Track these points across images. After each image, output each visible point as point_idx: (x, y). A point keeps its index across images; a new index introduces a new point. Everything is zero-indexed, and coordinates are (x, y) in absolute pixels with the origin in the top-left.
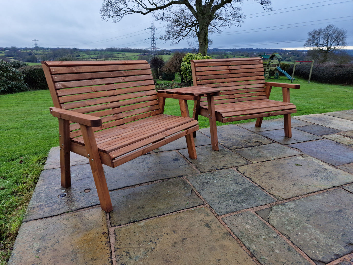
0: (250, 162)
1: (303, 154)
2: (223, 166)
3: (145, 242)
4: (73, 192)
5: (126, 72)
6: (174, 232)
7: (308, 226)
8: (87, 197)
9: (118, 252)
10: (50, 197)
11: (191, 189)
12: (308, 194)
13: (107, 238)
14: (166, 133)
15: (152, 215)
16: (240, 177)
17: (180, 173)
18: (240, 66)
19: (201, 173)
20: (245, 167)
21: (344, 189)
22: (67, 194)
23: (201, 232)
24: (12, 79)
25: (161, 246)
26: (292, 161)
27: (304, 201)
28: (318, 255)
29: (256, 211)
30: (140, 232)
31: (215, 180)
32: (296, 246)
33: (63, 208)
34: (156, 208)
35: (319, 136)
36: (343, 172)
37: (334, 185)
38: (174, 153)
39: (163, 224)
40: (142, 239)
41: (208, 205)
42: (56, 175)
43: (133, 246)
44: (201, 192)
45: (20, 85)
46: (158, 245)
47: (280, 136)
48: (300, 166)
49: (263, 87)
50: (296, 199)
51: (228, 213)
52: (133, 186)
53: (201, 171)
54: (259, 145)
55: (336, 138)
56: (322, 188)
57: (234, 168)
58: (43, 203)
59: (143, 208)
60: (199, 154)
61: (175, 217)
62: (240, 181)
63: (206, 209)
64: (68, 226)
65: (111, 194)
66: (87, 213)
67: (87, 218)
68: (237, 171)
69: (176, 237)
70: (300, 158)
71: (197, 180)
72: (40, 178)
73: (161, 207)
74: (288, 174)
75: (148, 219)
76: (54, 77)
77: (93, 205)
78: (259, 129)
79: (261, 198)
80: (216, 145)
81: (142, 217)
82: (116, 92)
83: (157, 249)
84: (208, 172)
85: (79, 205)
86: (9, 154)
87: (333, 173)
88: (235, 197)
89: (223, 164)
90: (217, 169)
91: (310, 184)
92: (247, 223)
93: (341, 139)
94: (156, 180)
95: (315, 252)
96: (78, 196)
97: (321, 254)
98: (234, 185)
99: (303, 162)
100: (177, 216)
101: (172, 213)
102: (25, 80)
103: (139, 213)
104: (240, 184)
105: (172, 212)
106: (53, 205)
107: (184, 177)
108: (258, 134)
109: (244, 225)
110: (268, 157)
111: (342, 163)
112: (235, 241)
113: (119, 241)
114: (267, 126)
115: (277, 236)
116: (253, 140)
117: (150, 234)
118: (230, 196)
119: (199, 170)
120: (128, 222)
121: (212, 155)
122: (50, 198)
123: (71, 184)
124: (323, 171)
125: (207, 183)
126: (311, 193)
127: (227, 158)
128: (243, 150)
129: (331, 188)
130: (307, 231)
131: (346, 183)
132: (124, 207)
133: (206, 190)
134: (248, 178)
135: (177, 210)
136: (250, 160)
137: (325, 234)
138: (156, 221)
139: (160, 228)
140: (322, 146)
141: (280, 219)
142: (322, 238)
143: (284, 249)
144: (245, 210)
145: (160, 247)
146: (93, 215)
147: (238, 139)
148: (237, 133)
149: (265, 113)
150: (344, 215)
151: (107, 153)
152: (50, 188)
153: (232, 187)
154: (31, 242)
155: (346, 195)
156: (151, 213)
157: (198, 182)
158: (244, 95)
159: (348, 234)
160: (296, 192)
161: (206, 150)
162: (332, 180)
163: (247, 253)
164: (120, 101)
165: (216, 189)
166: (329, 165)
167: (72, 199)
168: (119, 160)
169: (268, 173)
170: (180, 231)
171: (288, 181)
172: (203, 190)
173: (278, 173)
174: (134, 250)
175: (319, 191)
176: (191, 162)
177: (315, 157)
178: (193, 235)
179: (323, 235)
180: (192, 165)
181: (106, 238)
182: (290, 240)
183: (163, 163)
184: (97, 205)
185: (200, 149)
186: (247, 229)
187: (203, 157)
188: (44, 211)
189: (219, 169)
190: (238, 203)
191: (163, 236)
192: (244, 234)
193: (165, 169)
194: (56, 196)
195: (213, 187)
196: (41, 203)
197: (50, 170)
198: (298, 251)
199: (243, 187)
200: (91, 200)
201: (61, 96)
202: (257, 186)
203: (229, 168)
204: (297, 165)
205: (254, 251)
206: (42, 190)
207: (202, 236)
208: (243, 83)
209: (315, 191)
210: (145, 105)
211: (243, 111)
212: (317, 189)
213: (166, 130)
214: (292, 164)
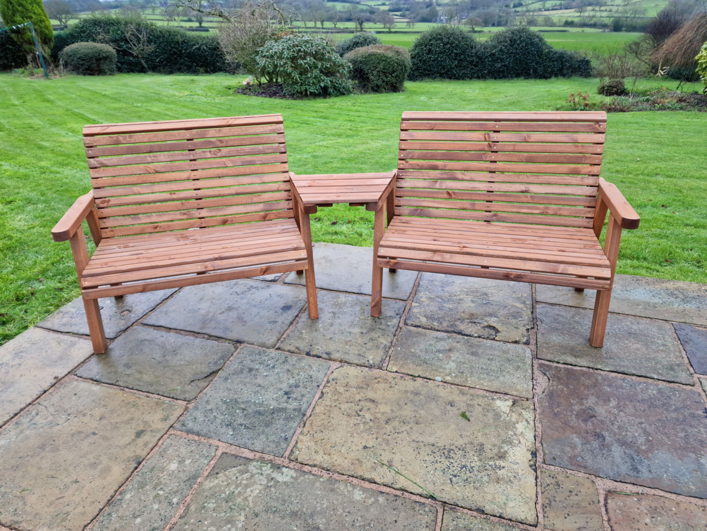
0: (385, 365)
1: (527, 399)
2: (327, 351)
3: (65, 412)
6: (101, 418)
9: (33, 407)
11: (215, 370)
12: (353, 476)
15: (120, 383)
16: (314, 384)
18: (526, 134)
19: (276, 349)
20: (357, 371)
21: (442, 515)
23: (119, 437)
24: (328, 73)
25: (66, 426)
26: (470, 402)
27: (317, 484)
29: (228, 453)
30: (80, 397)
31: (268, 371)
34: (139, 376)
35: (695, 373)
36: (531, 485)
37: (437, 495)
39: (109, 401)
40: (68, 406)
41: (191, 406)
43: (50, 410)
44: (219, 381)
48: (463, 420)
51: (189, 432)
53: (281, 346)
54: (478, 337)
56: (401, 484)
57: (336, 364)
59: (129, 367)
61: (133, 400)
62: (299, 392)
63: (180, 409)
65: (134, 330)
68: (330, 372)
69: (91, 426)
71: (248, 358)
73: (145, 377)
74: (405, 423)
75: (110, 386)
79: (272, 437)
80: (373, 304)
81: (110, 379)
82: (193, 175)
83: (57, 428)
84: (287, 351)
87: (502, 471)
88: (241, 415)
89: (332, 348)
90: (308, 354)
91: (396, 464)
92: (181, 462)
94: (203, 334)
96: (106, 317)
98: (278, 394)
99: (491, 416)
102: (349, 74)
103: (116, 372)
104: (289, 398)
105: (145, 390)
107: (242, 346)
109: (174, 461)
110: (441, 369)
112: (128, 474)
113: (52, 396)
115: (175, 503)
116: (493, 319)
118: (239, 408)
119: (281, 343)
120: (90, 377)
124: (491, 456)
125: (251, 370)
126: (363, 479)
127: (362, 339)
128: (425, 335)
129: (421, 495)
131: (474, 508)
133: (230, 381)
134: (322, 392)
135: (151, 392)
136: (392, 362)
139: (97, 405)
144: (216, 441)
145: (63, 427)
147: (468, 305)
153: (269, 396)
156: (126, 379)
157: (242, 363)
160: (339, 462)
162: (461, 483)
163: (112, 496)
165: (244, 387)
169: (372, 401)
170: (106, 421)
171: (372, 436)
172: (226, 379)
173: (389, 411)
174: (45, 415)
178: (108, 435)
181: (50, 385)
182: (179, 520)
183: (260, 308)
186: (165, 468)
188: (61, 320)
189: (312, 353)
190: (228, 425)
191: (86, 416)
192: (150, 473)
193: (245, 318)
195: (247, 381)
199: (283, 405)
203: (329, 360)
204: (463, 415)
205: (121, 500)
207: (112, 443)
208: (523, 178)
209: (378, 480)
210: (255, 199)
211: (435, 251)
212: (386, 480)
213: (216, 259)
214: (454, 409)
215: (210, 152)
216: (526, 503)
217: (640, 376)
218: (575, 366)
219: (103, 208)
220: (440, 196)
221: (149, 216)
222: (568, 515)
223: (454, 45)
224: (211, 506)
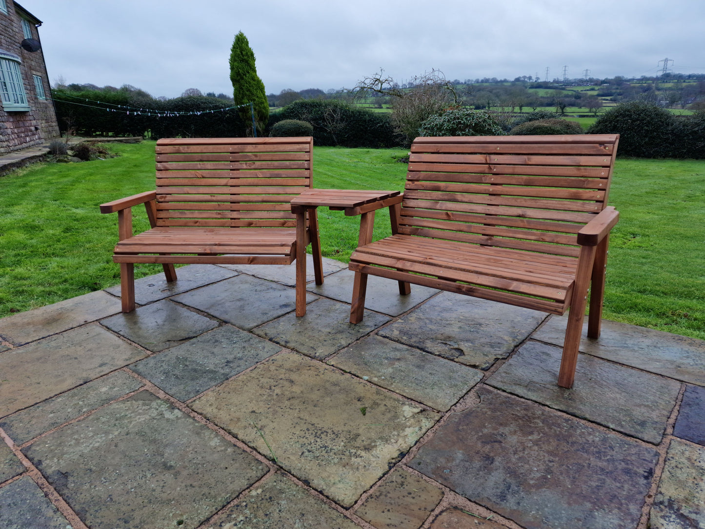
0: (328, 359)
2: (288, 340)
7: (111, 435)
9: (57, 336)
11: (191, 337)
12: (223, 429)
15: (121, 333)
16: (255, 360)
18: (525, 156)
19: (248, 331)
20: (297, 358)
27: (191, 427)
29: (147, 390)
34: (137, 330)
35: (672, 434)
41: (152, 356)
44: (186, 344)
48: (359, 413)
53: (254, 330)
56: (257, 445)
57: (287, 350)
62: (238, 363)
63: (142, 356)
68: (276, 354)
70: (410, 410)
71: (221, 334)
73: (141, 332)
79: (189, 388)
80: (352, 311)
82: (231, 182)
84: (257, 335)
88: (181, 368)
89: (293, 339)
90: (270, 339)
95: (47, 443)
97: (43, 449)
107: (225, 325)
109: (108, 386)
110: (374, 372)
118: (184, 364)
126: (230, 433)
130: (97, 434)
131: (302, 479)
132: (136, 316)
135: (135, 342)
136: (335, 358)
143: (54, 420)
156: (127, 330)
157: (215, 336)
160: (222, 416)
162: (308, 458)
163: (50, 397)
189: (274, 340)
198: (51, 430)
199: (217, 369)
202: (227, 379)
203: (285, 346)
205: (53, 401)
208: (521, 201)
209: (240, 437)
210: (278, 208)
211: (399, 259)
212: (247, 439)
213: (216, 245)
214: (359, 403)
215: (246, 164)
216: (356, 489)
217: (592, 422)
218: (522, 397)
219: (162, 202)
220: (440, 217)
221: (192, 213)
222: (389, 510)
223: (645, 122)
224: (104, 419)
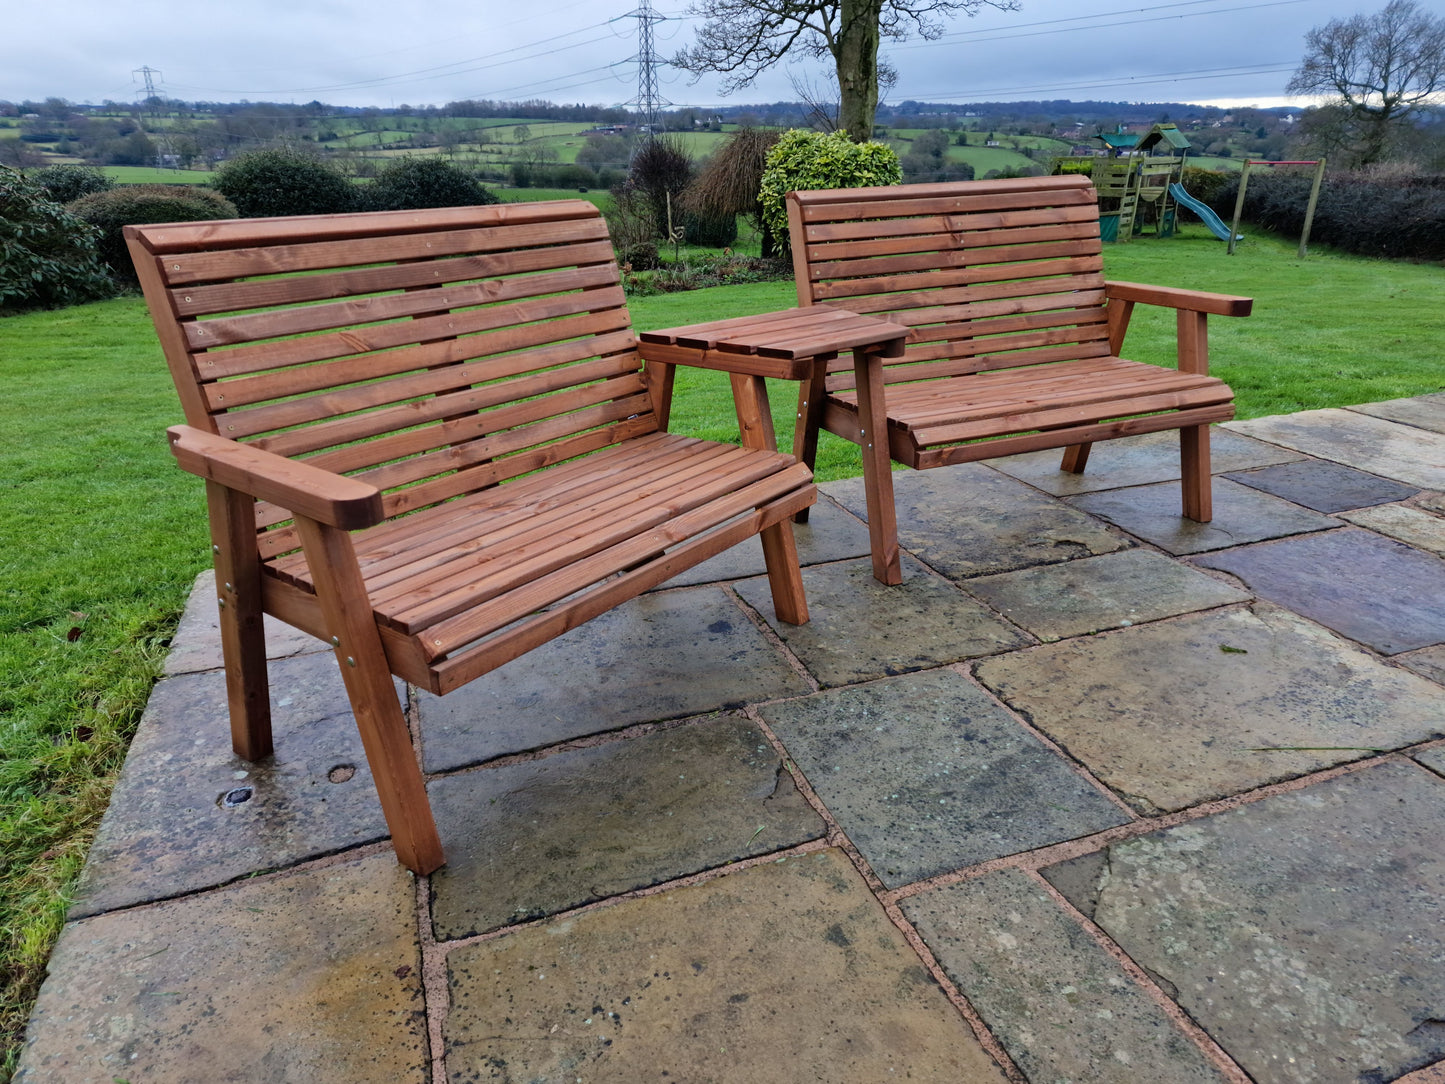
0: (1030, 637)
1: (1253, 601)
2: (914, 656)
3: (573, 1012)
4: (279, 780)
5: (498, 260)
6: (697, 966)
7: (1258, 939)
8: (341, 801)
9: (457, 1062)
10: (184, 801)
11: (776, 766)
13: (415, 997)
14: (672, 531)
15: (609, 889)
16: (983, 706)
17: (736, 691)
18: (999, 214)
19: (822, 689)
20: (1009, 662)
21: (1419, 763)
22: (257, 792)
23: (808, 968)
24: (45, 245)
25: (638, 1032)
26: (1207, 632)
27: (1249, 821)
28: (1295, 1072)
29: (1045, 867)
30: (555, 965)
31: (878, 724)
32: (1204, 1030)
33: (235, 853)
34: (627, 856)
35: (1326, 514)
36: (1420, 682)
37: (1378, 747)
38: (710, 597)
39: (652, 928)
40: (561, 999)
41: (846, 841)
42: (215, 700)
43: (523, 1033)
44: (819, 779)
45: (82, 273)
46: (627, 1028)
47: (1163, 516)
48: (1238, 655)
49: (1095, 306)
50: (1216, 810)
51: (924, 876)
52: (532, 751)
53: (824, 681)
54: (1072, 558)
55: (1400, 523)
56: (1328, 759)
57: (960, 667)
58: (155, 832)
59: (572, 854)
60: (820, 602)
61: (704, 897)
62: (984, 727)
63: (833, 857)
64: (255, 939)
65: (440, 790)
66: (334, 878)
67: (334, 901)
68: (973, 680)
69: (701, 991)
70: (1243, 617)
71: (802, 722)
72: (149, 715)
73: (648, 850)
74: (1188, 691)
75: (590, 907)
76: (178, 300)
77: (361, 840)
78: (1078, 483)
79: (1069, 804)
80: (889, 560)
81: (564, 897)
82: (456, 349)
83: (620, 1048)
84: (850, 683)
85: (305, 843)
86: (26, 594)
87: (1376, 686)
88: (958, 803)
89: (915, 650)
90: (891, 673)
91: (1278, 741)
92: (1005, 925)
93: (1417, 526)
94: (633, 725)
95: (1283, 1060)
96: (300, 801)
97: (1308, 1069)
98: (959, 745)
99: (1254, 635)
100: (713, 890)
101: (691, 879)
102: (101, 249)
103: (553, 878)
104: (984, 742)
105: (693, 870)
106: (195, 844)
107: (751, 710)
108: (1071, 505)
109: (992, 932)
110: (1108, 612)
111: (1419, 640)
112: (951, 1007)
113: (466, 1008)
114: (1113, 469)
115: (1125, 985)
116: (1050, 532)
117: (594, 975)
118: (938, 796)
119: (815, 677)
120: (504, 920)
121: (874, 603)
122: (183, 807)
123: (275, 741)
124: (1337, 677)
125: (844, 736)
127: (935, 620)
128: (1005, 581)
129: (1364, 758)
130: (1251, 963)
131: (1428, 737)
132: (492, 851)
133: (837, 768)
134: (1016, 710)
135: (713, 865)
136: (1032, 630)
137: (1325, 976)
138: (624, 916)
139: (636, 950)
140: (1337, 563)
141: (1144, 904)
142: (1314, 990)
143: (1151, 1046)
144: (996, 861)
145: (633, 1037)
146: (360, 890)
147: (988, 527)
148: (983, 503)
149: (1101, 424)
150: (1413, 884)
151: (411, 631)
152: (188, 760)
153: (949, 756)
154: (98, 1013)
155: (1427, 793)
156: (604, 876)
157: (806, 733)
158: (1016, 339)
159: (1424, 974)
160: (1216, 778)
161: (847, 583)
162: (1370, 721)
163: (996, 1063)
164: (474, 389)
165: (880, 764)
166: (1363, 652)
167: (275, 814)
168: (462, 663)
169: (1102, 687)
170: (720, 962)
171: (1187, 727)
172: (826, 769)
173: (1144, 688)
174: (525, 1051)
175: (1314, 772)
176: (784, 640)
177: (1306, 611)
178: (775, 981)
179: (1320, 980)
180: (787, 652)
181: (412, 993)
182: (1180, 1002)
183: (666, 645)
184: (379, 839)
185: (825, 578)
186: (1000, 951)
187: (836, 616)
188: (157, 867)
189: (896, 669)
190: (970, 828)
191: (649, 984)
192: (987, 975)
193: (672, 670)
194: (209, 798)
195: (869, 753)
196: (146, 834)
197: (187, 677)
198: (1211, 1055)
199: (996, 756)
200: (355, 820)
201: (214, 380)
202: (1051, 751)
203: (940, 665)
204: (1227, 650)
205: (1027, 1053)
206: (152, 773)
207: (811, 987)
208: (1012, 288)
209: (1297, 771)
211: (1004, 416)
212: (1306, 765)
213: (671, 515)
214: (1206, 647)
215: (481, 286)
217: (1292, 535)
221: (375, 475)
223: (307, 192)
